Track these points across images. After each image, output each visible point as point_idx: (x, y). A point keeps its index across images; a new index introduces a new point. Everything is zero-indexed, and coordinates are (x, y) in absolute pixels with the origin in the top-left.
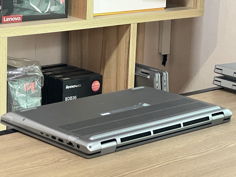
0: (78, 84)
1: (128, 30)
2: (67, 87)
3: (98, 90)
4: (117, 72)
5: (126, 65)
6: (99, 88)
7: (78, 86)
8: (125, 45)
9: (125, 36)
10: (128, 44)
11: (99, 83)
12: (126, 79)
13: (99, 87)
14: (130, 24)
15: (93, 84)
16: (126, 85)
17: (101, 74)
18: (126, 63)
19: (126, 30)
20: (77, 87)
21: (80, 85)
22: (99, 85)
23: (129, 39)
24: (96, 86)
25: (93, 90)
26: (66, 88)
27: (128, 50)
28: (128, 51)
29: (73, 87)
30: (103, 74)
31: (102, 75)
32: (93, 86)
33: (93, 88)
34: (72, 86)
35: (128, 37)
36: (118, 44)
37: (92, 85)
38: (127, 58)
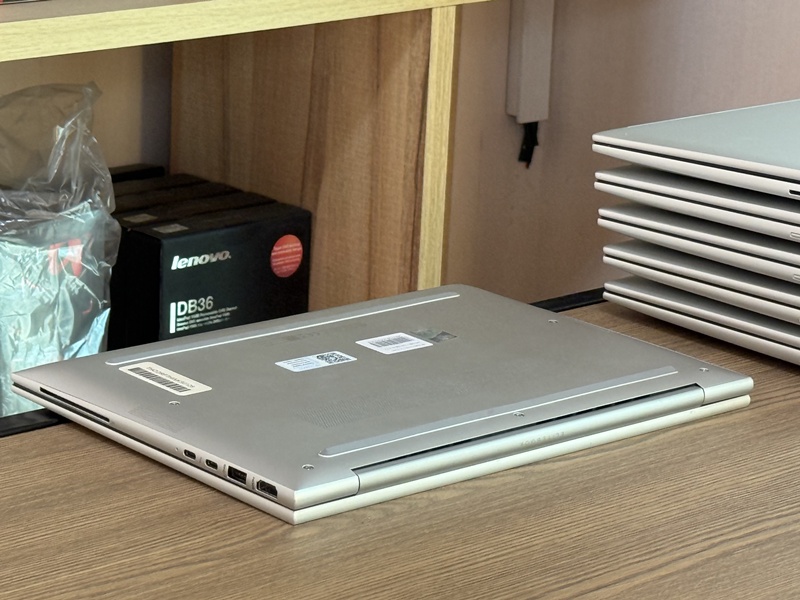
0: (220, 251)
1: (420, 34)
2: (178, 263)
3: (295, 270)
4: (371, 201)
5: (411, 175)
6: (298, 265)
7: (220, 256)
8: (406, 91)
9: (407, 57)
10: (418, 89)
11: (299, 244)
12: (410, 229)
13: (298, 258)
14: (430, 10)
15: (275, 248)
16: (409, 255)
17: (308, 205)
18: (411, 165)
19: (413, 36)
20: (214, 260)
21: (227, 253)
22: (296, 253)
23: (423, 70)
24: (286, 253)
25: (277, 271)
26: (174, 267)
27: (419, 112)
28: (419, 118)
29: (198, 260)
30: (316, 208)
31: (311, 210)
32: (277, 257)
33: (276, 262)
34: (196, 258)
35: (421, 63)
36: (378, 87)
37: (273, 254)
38: (416, 146)
